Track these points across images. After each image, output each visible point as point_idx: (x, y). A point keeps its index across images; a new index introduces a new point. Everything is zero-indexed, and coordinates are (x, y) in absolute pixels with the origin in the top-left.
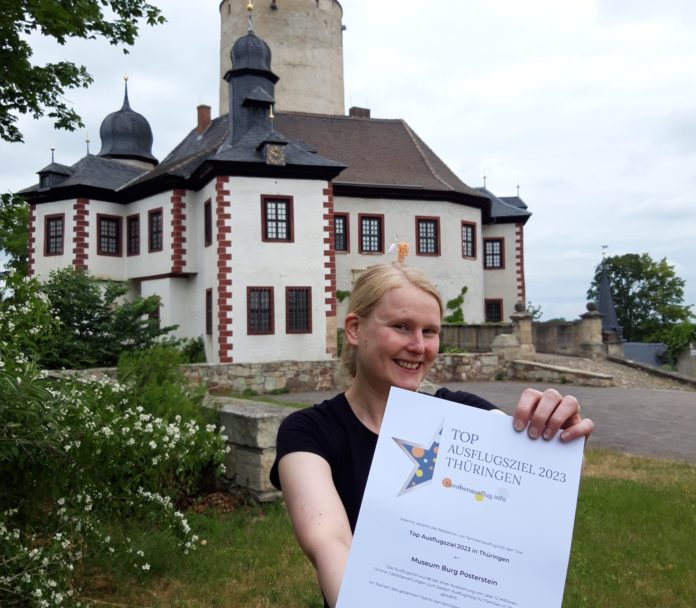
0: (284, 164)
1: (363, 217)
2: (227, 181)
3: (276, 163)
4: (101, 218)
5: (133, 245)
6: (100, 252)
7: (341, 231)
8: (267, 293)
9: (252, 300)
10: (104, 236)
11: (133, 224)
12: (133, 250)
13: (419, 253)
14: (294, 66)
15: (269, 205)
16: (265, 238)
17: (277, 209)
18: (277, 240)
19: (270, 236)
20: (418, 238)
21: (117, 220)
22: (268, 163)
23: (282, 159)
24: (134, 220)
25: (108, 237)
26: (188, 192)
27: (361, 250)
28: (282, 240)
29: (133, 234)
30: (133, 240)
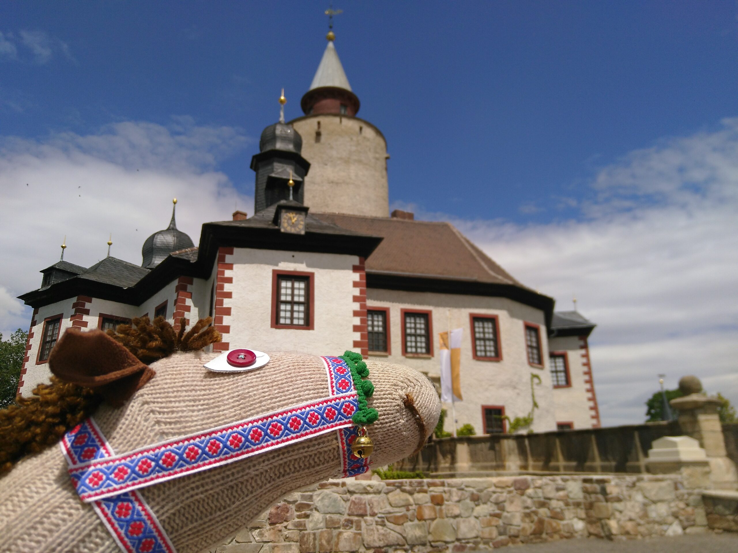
0: (303, 233)
1: (407, 314)
2: (231, 253)
3: (293, 231)
4: (103, 318)
7: (381, 329)
13: (476, 357)
14: (337, 184)
15: (283, 284)
16: (276, 323)
17: (293, 288)
18: (291, 326)
19: (282, 321)
20: (474, 339)
22: (282, 230)
23: (301, 227)
26: (195, 280)
27: (405, 351)
28: (298, 327)
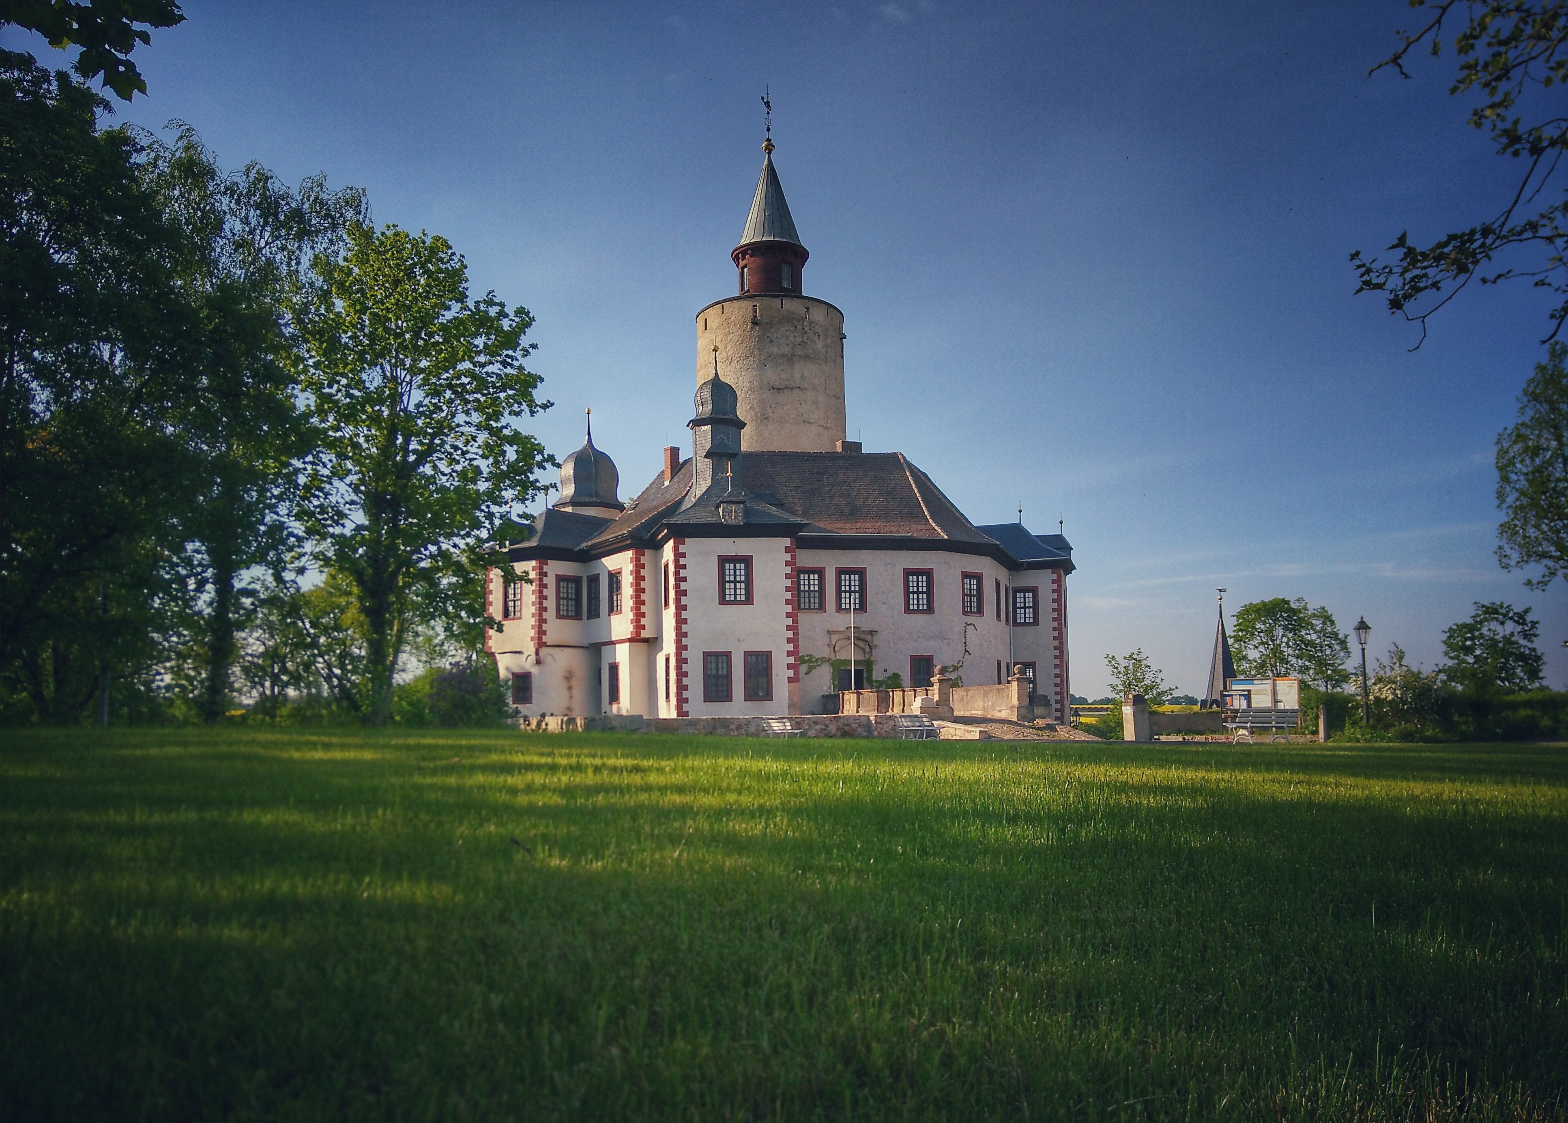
0: (742, 523)
1: (840, 572)
2: (683, 543)
3: (733, 522)
4: (559, 579)
5: (593, 608)
6: (559, 616)
8: (725, 658)
9: (709, 666)
10: (563, 599)
11: (593, 585)
12: (593, 613)
13: (908, 609)
14: (779, 390)
15: (727, 565)
16: (723, 601)
17: (735, 569)
18: (735, 602)
19: (727, 598)
20: (907, 593)
21: (577, 581)
22: (725, 523)
23: (740, 518)
24: (594, 580)
25: (567, 599)
26: (647, 552)
27: (839, 608)
28: (741, 603)
29: (593, 596)
30: (593, 602)
